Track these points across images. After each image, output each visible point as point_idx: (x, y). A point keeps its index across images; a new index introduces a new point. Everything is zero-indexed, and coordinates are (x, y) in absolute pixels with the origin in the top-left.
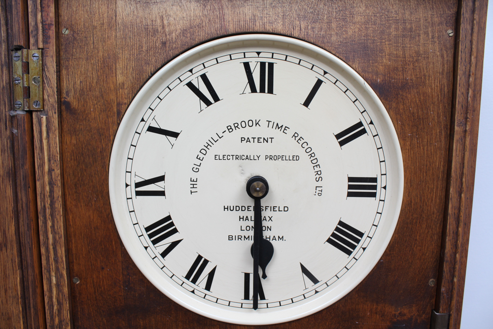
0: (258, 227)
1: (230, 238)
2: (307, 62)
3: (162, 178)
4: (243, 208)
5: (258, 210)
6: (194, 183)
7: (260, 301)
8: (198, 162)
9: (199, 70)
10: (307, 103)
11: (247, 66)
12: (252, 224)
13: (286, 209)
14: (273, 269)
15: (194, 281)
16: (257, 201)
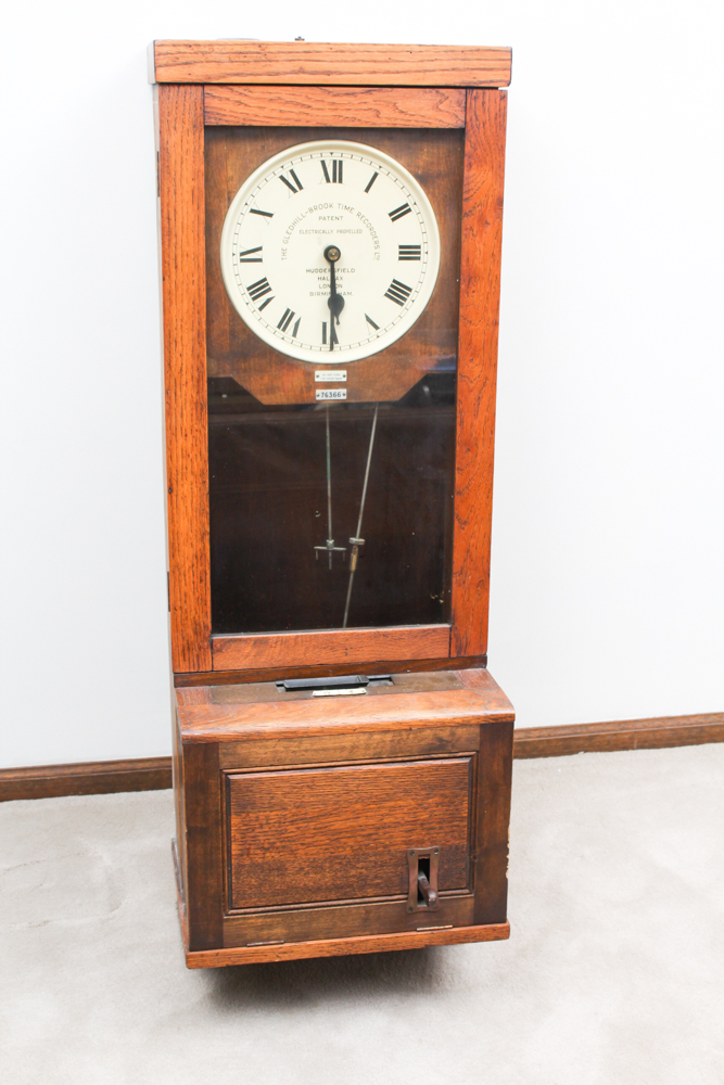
0: (333, 286)
1: (312, 294)
2: (367, 159)
3: (260, 249)
4: (320, 271)
5: (333, 271)
6: (284, 252)
7: (335, 345)
8: (288, 236)
9: (288, 167)
10: (367, 190)
11: (323, 162)
12: (329, 283)
13: (353, 270)
14: (344, 316)
15: (284, 330)
16: (332, 263)
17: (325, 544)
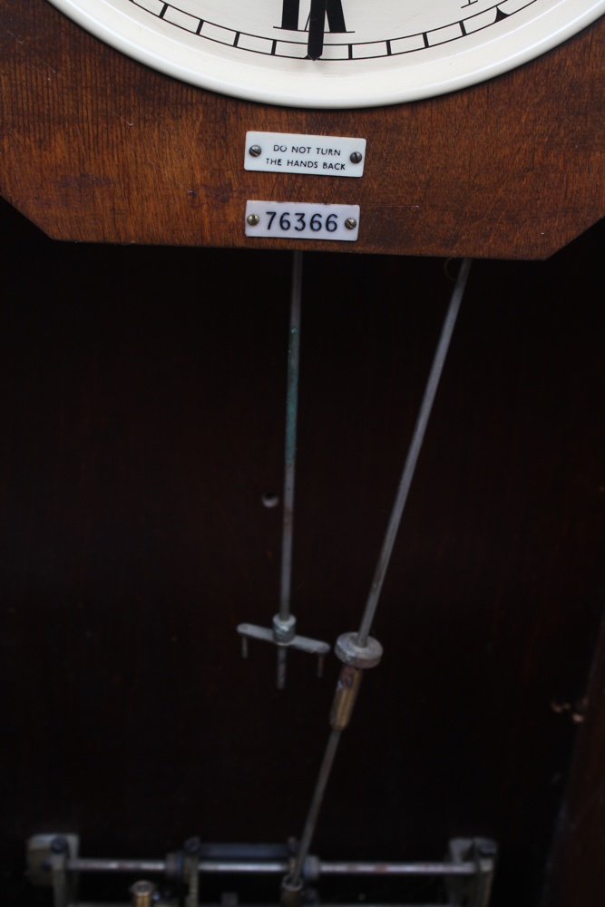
17: (269, 624)
